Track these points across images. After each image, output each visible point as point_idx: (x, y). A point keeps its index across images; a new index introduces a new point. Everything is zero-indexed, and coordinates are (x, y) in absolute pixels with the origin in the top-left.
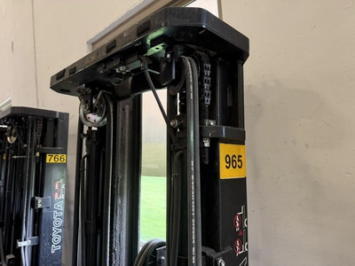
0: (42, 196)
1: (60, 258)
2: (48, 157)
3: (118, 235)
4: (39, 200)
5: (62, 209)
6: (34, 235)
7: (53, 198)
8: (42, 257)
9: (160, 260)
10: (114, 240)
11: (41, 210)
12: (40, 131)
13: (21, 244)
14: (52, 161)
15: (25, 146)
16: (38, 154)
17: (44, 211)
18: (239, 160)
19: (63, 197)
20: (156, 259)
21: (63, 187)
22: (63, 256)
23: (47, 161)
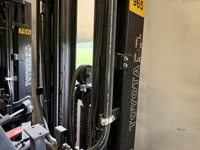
0: (18, 53)
1: (31, 89)
2: (20, 30)
3: (63, 65)
4: (16, 55)
5: (31, 62)
6: (15, 75)
7: (24, 55)
8: (20, 87)
9: (88, 74)
10: (61, 66)
11: (18, 61)
12: (13, 12)
13: (7, 79)
14: (22, 33)
15: (5, 21)
16: (13, 27)
17: (20, 62)
18: (141, 5)
19: (30, 55)
20: (86, 74)
21: (30, 49)
22: (32, 89)
23: (20, 32)
